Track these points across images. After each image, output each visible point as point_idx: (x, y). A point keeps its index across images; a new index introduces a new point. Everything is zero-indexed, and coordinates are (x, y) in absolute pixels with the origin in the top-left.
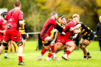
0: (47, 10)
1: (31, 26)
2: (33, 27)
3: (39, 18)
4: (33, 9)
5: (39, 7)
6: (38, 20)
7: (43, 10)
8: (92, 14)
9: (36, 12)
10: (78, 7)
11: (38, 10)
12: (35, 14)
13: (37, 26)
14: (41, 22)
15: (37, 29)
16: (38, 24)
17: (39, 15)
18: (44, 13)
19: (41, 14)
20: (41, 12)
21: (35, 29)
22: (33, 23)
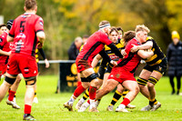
0: (75, 18)
1: (46, 49)
2: (51, 51)
3: (62, 34)
4: (51, 17)
5: (62, 14)
6: (60, 38)
7: (70, 20)
8: (158, 27)
9: (56, 23)
10: (133, 14)
11: (59, 20)
12: (54, 27)
13: (57, 48)
14: (64, 40)
15: (57, 54)
16: (59, 45)
17: (60, 29)
18: (70, 24)
19: (65, 27)
20: (65, 23)
21: (54, 54)
22: (51, 43)
